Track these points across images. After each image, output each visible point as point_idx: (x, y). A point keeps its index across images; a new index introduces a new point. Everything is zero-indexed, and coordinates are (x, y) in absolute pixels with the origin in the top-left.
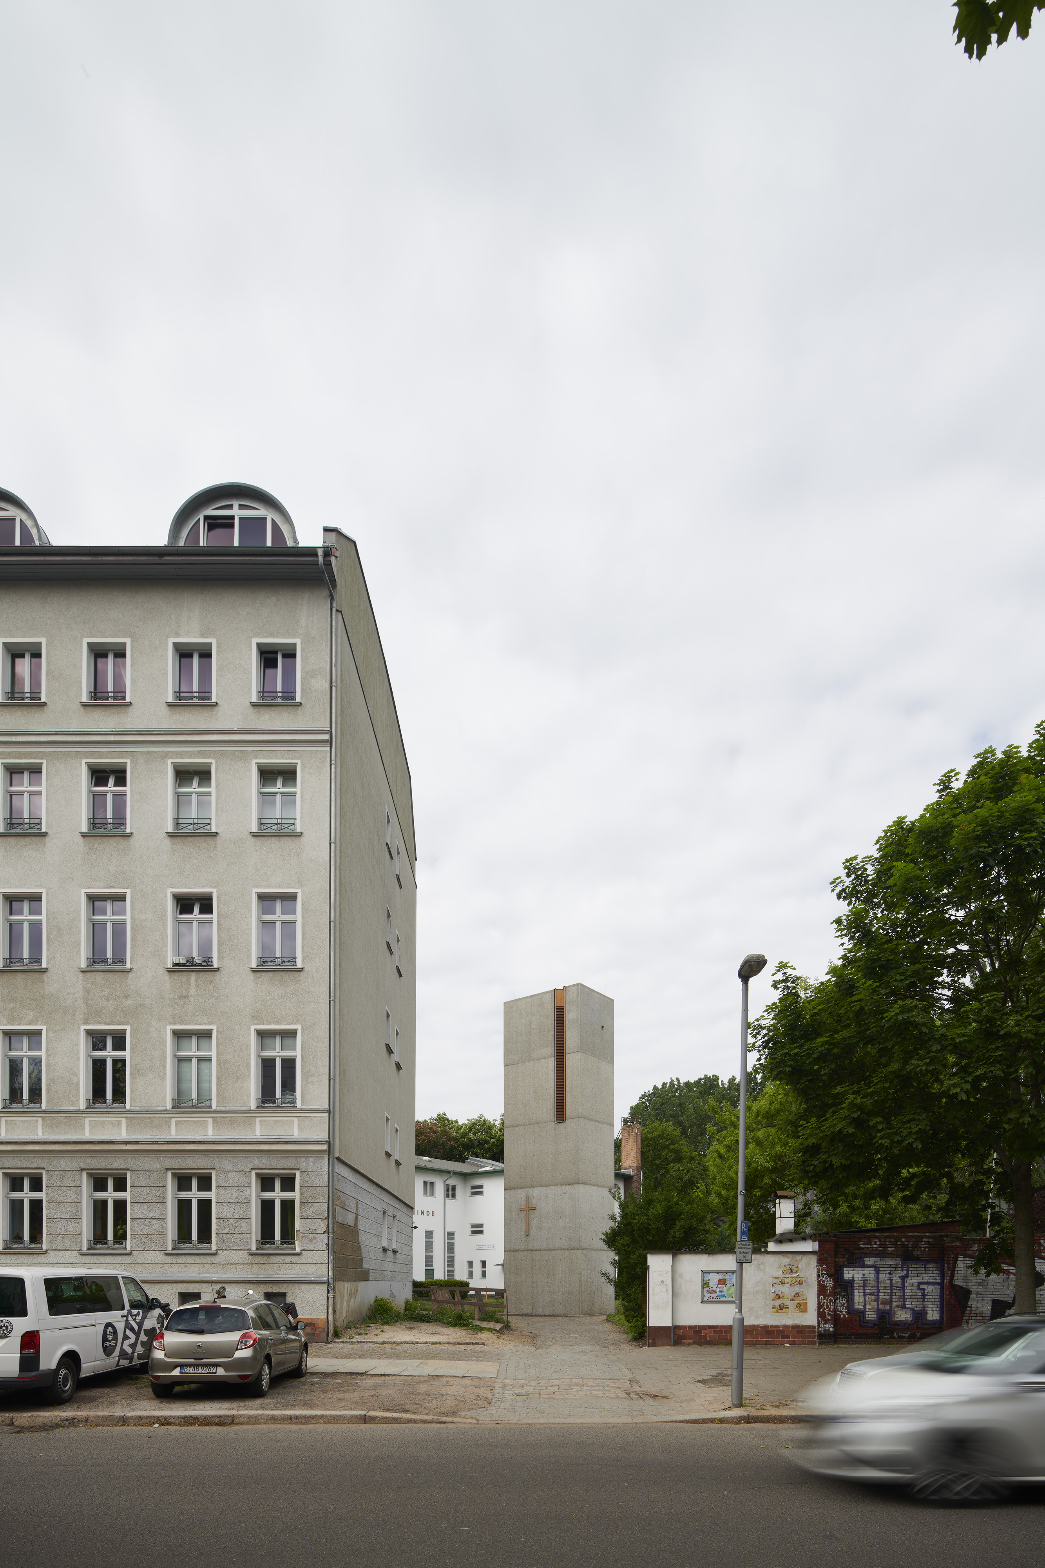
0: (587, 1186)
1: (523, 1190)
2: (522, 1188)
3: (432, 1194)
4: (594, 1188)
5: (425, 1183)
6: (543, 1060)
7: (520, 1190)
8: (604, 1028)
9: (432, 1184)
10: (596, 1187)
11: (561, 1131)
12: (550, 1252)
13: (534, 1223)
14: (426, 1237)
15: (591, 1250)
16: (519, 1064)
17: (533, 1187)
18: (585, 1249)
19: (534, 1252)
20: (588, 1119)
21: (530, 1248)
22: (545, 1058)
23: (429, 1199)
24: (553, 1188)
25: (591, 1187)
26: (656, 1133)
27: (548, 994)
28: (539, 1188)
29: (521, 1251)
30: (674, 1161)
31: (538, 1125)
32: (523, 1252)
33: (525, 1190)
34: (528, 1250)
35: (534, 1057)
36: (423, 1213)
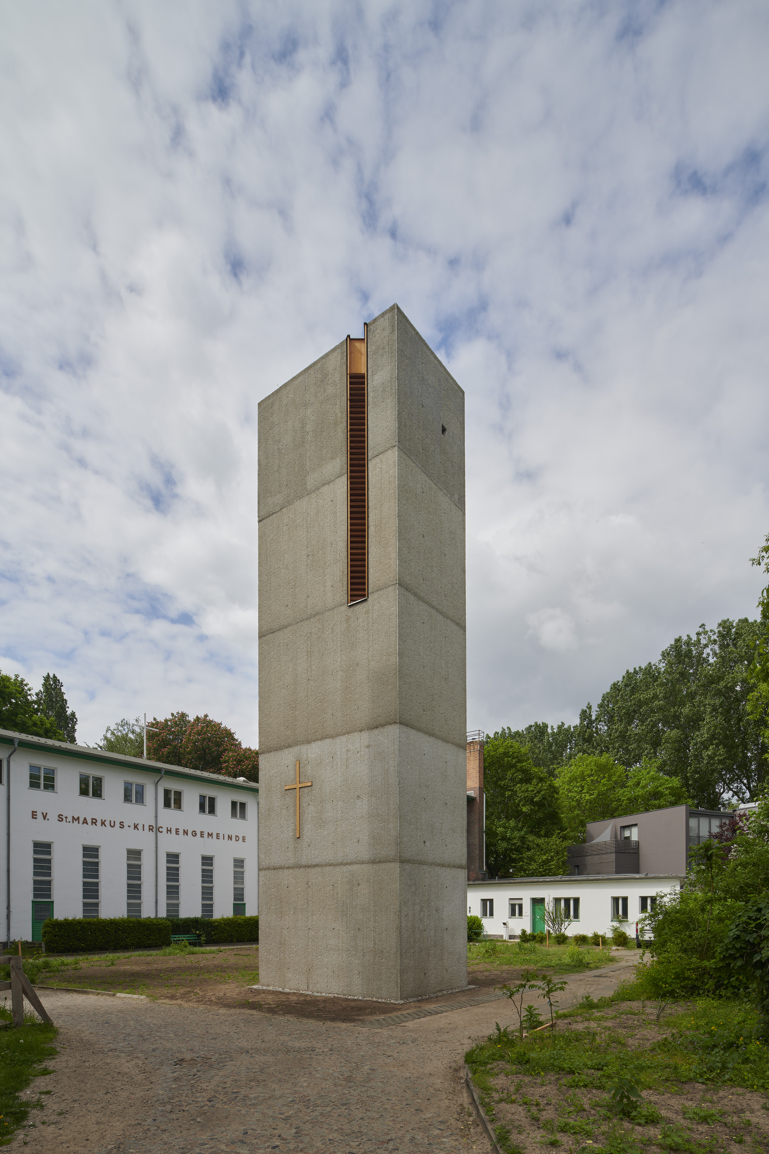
0: (412, 732)
1: (291, 750)
2: (289, 746)
3: (243, 816)
4: (426, 738)
5: (234, 804)
6: (326, 488)
7: (286, 751)
8: (446, 433)
9: (243, 805)
10: (431, 739)
11: (360, 620)
12: (338, 869)
13: (310, 811)
14: (235, 866)
15: (422, 863)
16: (284, 510)
17: (309, 742)
18: (408, 861)
19: (309, 870)
20: (415, 595)
21: (304, 862)
22: (328, 483)
23: (238, 822)
24: (344, 738)
25: (421, 735)
26: (501, 750)
27: (335, 354)
28: (319, 743)
29: (288, 868)
30: (521, 781)
31: (317, 617)
32: (291, 871)
33: (295, 750)
34: (300, 867)
35: (309, 488)
36: (230, 838)
